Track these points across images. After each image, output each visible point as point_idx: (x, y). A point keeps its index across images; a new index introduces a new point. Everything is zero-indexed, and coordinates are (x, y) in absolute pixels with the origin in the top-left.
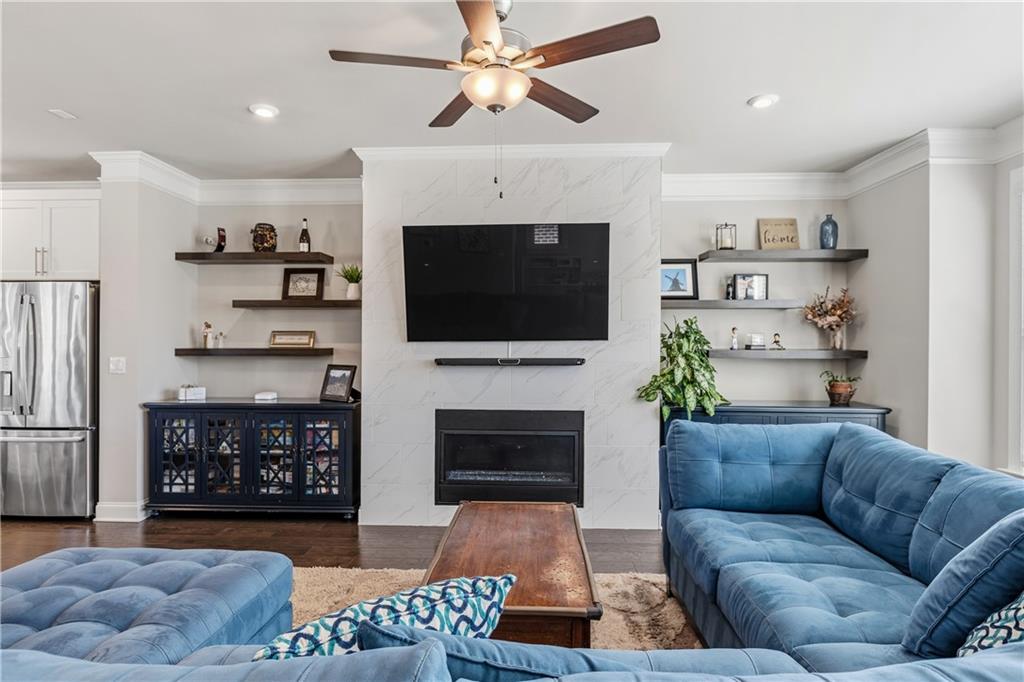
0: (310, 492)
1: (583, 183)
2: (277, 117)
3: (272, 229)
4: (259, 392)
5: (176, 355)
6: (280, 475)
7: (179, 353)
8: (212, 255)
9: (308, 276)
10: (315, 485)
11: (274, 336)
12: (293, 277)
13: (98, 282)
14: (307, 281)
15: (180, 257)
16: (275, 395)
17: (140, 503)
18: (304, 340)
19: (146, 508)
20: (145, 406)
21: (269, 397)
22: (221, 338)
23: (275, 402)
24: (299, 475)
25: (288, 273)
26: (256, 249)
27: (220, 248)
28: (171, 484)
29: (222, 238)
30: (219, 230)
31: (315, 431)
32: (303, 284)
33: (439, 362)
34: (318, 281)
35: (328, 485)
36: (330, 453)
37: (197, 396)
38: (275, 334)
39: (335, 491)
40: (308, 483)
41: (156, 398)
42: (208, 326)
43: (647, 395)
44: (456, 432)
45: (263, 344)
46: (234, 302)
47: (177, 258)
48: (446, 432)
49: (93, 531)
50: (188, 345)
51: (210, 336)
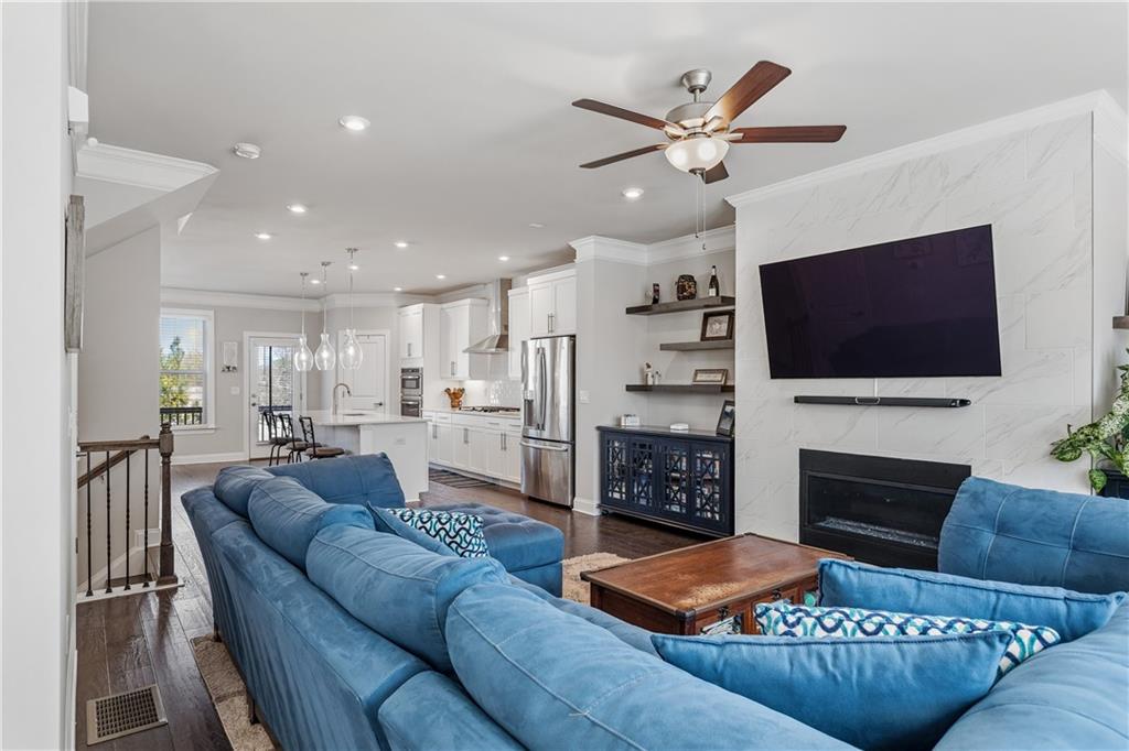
0: (698, 514)
1: (968, 177)
2: (641, 195)
3: (691, 278)
4: (673, 424)
5: (627, 390)
6: (678, 496)
7: (630, 388)
8: (650, 307)
9: (721, 318)
10: (702, 509)
11: (696, 375)
12: (711, 320)
13: (574, 336)
14: (720, 323)
15: (630, 311)
16: (686, 427)
17: (596, 501)
19: (599, 506)
20: (598, 428)
21: (680, 428)
22: (657, 376)
23: (687, 432)
24: (691, 499)
25: (707, 317)
26: (679, 298)
27: (656, 301)
28: (613, 491)
29: (656, 291)
30: (654, 285)
31: (703, 460)
32: (717, 326)
33: (798, 400)
34: (729, 322)
35: (713, 512)
36: (712, 481)
37: (632, 424)
38: (697, 372)
39: (717, 517)
40: (698, 506)
41: (609, 423)
42: (649, 366)
43: (1062, 453)
44: (819, 475)
45: (688, 382)
46: (661, 345)
47: (627, 313)
48: (812, 473)
49: (572, 518)
50: (638, 382)
51: (650, 375)
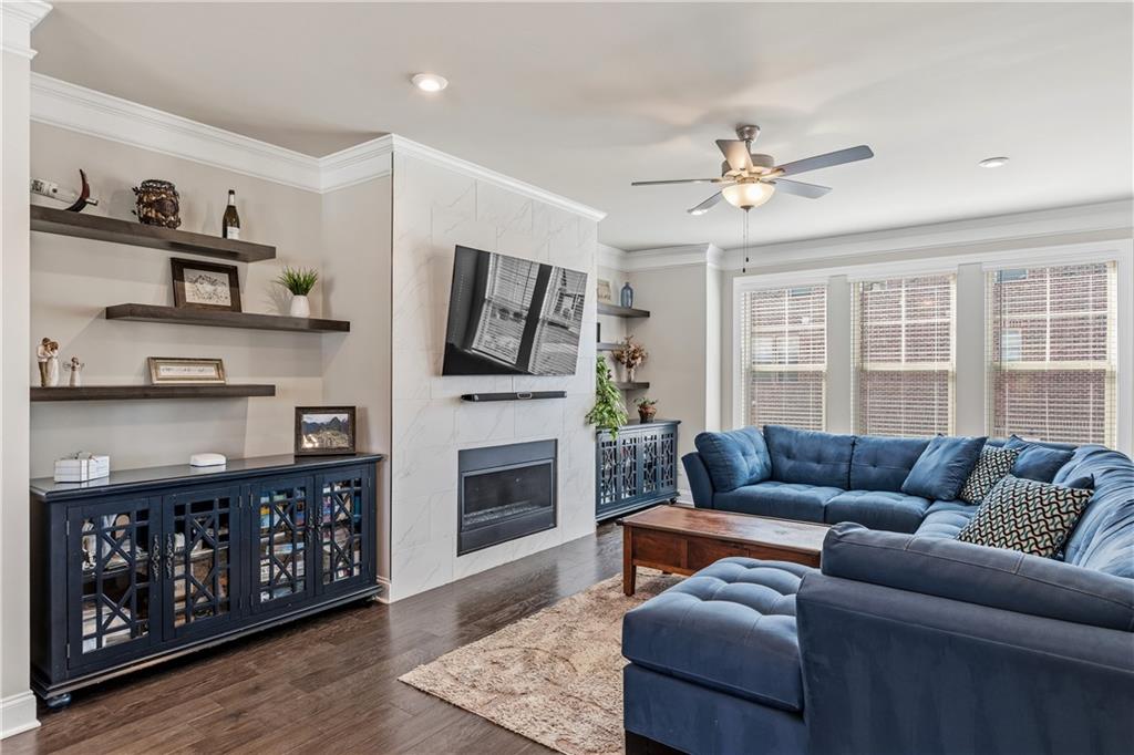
6: (288, 568)
9: (214, 275)
10: (334, 570)
11: (153, 366)
12: (190, 274)
14: (213, 283)
18: (211, 372)
25: (179, 266)
27: (80, 206)
28: (100, 633)
29: (86, 189)
31: (333, 496)
32: (208, 288)
33: (475, 398)
34: (231, 286)
35: (349, 565)
38: (153, 362)
39: (356, 571)
46: (108, 309)
48: (467, 474)
